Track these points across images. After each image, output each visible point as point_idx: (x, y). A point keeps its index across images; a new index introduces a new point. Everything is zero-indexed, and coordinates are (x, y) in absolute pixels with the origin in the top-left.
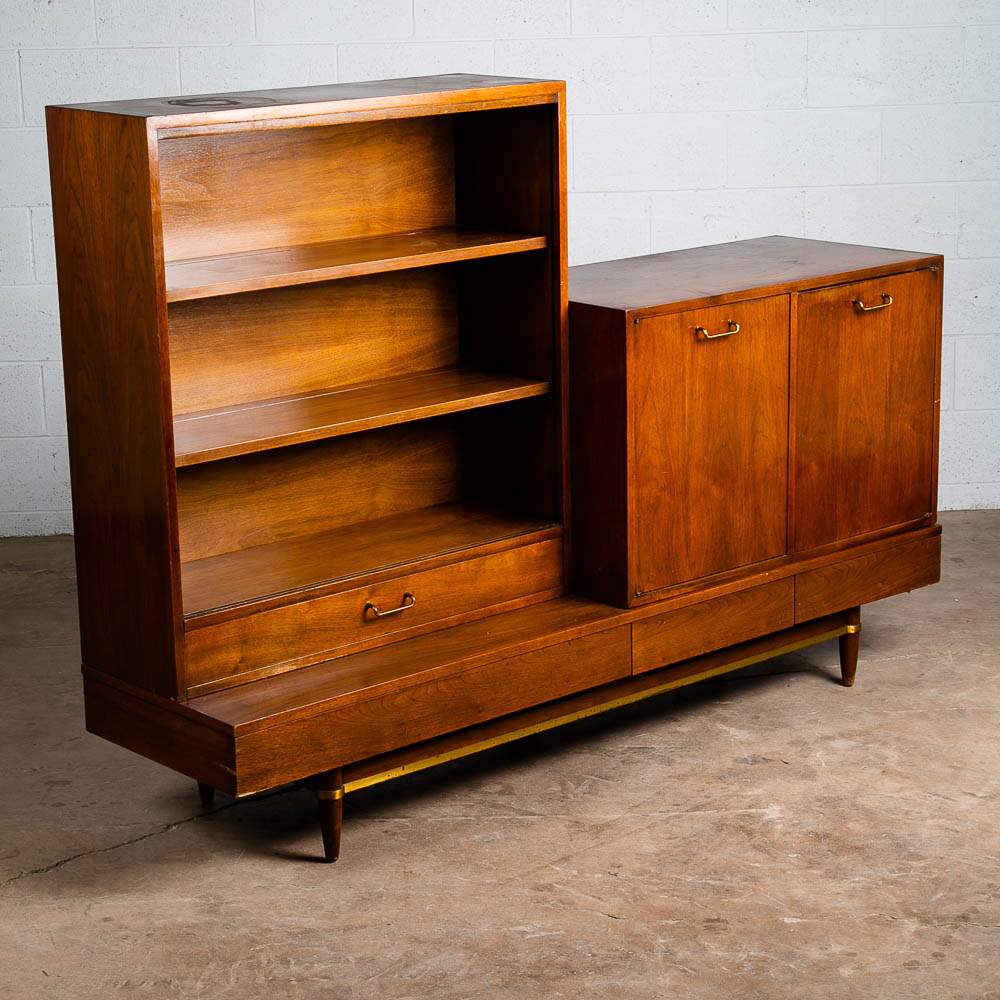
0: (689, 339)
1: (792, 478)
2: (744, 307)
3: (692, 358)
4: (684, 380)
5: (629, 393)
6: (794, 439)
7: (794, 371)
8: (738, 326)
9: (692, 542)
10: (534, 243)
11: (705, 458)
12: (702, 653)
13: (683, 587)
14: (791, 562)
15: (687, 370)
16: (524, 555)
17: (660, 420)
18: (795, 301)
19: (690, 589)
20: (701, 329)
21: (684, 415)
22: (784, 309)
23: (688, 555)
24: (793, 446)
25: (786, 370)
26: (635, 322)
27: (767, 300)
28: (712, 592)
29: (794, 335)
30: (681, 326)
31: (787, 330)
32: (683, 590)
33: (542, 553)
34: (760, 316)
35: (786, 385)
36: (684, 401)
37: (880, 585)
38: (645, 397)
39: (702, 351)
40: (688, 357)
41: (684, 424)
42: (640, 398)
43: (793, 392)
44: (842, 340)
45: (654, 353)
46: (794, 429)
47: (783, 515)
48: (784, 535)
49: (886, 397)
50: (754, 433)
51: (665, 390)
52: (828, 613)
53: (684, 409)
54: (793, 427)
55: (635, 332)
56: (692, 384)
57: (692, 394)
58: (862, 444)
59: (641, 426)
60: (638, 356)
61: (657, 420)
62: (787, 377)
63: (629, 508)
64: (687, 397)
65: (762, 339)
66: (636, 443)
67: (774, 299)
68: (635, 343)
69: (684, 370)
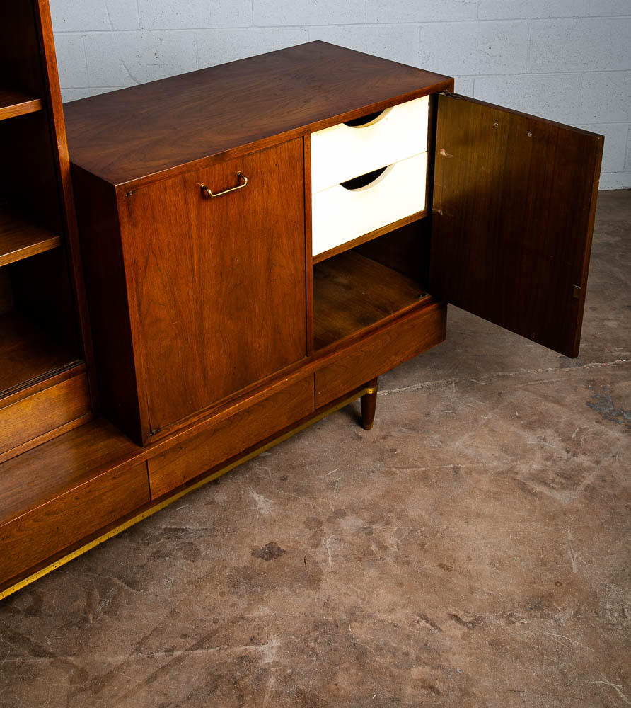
0: (193, 197)
2: (254, 157)
3: (199, 213)
4: (190, 237)
5: (126, 263)
8: (246, 179)
9: (210, 373)
11: (220, 299)
12: (224, 459)
13: (203, 412)
14: (311, 361)
15: (194, 227)
17: (165, 279)
18: (308, 142)
19: (208, 413)
20: (205, 188)
21: (193, 269)
22: (297, 151)
23: (206, 385)
25: (301, 206)
26: (128, 194)
27: (278, 148)
28: (231, 410)
30: (184, 187)
31: (301, 170)
32: (203, 415)
34: (272, 162)
35: (302, 218)
36: (192, 256)
37: (394, 357)
38: (147, 261)
39: (208, 210)
40: (193, 213)
41: (193, 276)
42: (141, 263)
45: (154, 219)
47: (303, 326)
48: (303, 341)
50: (270, 265)
51: (169, 251)
52: (347, 391)
53: (192, 263)
55: (128, 203)
56: (200, 238)
57: (200, 247)
59: (145, 289)
60: (134, 225)
61: (162, 279)
62: (302, 211)
63: (136, 364)
64: (195, 251)
65: (274, 182)
66: (139, 305)
67: (286, 144)
68: (130, 212)
69: (190, 229)
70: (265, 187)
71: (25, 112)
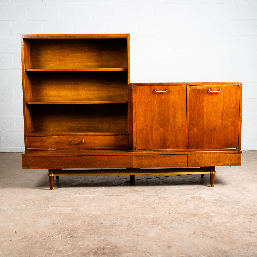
1: (188, 131)
2: (171, 87)
4: (151, 101)
5: (133, 102)
6: (188, 121)
7: (188, 104)
8: (167, 90)
9: (154, 140)
11: (158, 121)
14: (187, 151)
17: (143, 110)
21: (151, 110)
22: (184, 89)
23: (152, 143)
24: (188, 123)
25: (185, 104)
26: (135, 86)
27: (179, 86)
28: (159, 153)
29: (188, 96)
30: (150, 89)
31: (186, 94)
32: (151, 151)
34: (176, 89)
35: (186, 107)
36: (151, 107)
38: (139, 103)
41: (151, 112)
42: (137, 103)
43: (188, 109)
44: (205, 99)
45: (142, 94)
46: (188, 118)
47: (185, 139)
48: (185, 144)
49: (221, 115)
50: (174, 117)
51: (145, 103)
53: (151, 108)
55: (135, 88)
57: (154, 105)
58: (213, 126)
59: (137, 110)
60: (136, 94)
61: (142, 109)
62: (186, 105)
64: (152, 106)
65: (177, 95)
66: (135, 114)
67: (181, 86)
69: (151, 99)
70: (174, 95)
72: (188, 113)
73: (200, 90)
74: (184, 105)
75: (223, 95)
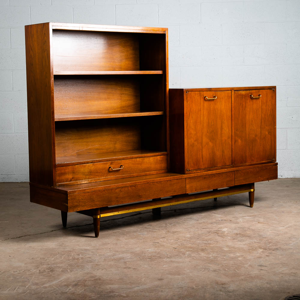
0: (202, 100)
1: (233, 143)
2: (218, 92)
4: (201, 111)
5: (185, 112)
6: (234, 132)
7: (233, 112)
8: (216, 97)
9: (204, 157)
10: (160, 72)
11: (208, 134)
14: (233, 167)
16: (156, 159)
17: (194, 121)
18: (233, 93)
19: (203, 171)
20: (206, 97)
21: (201, 121)
22: (230, 95)
23: (203, 161)
24: (233, 134)
25: (231, 112)
26: (186, 92)
27: (225, 91)
28: (210, 172)
29: (233, 102)
30: (200, 95)
31: (231, 100)
32: (201, 171)
33: (161, 159)
34: (223, 96)
35: (231, 116)
36: (201, 117)
37: (260, 177)
38: (190, 114)
39: (206, 103)
40: (202, 104)
41: (201, 123)
42: (188, 114)
43: (233, 118)
44: (247, 106)
45: (192, 102)
47: (231, 154)
48: (231, 159)
49: (260, 124)
50: (222, 129)
51: (195, 113)
53: (201, 119)
54: (233, 128)
56: (203, 112)
57: (203, 115)
58: (254, 136)
59: (189, 122)
60: (187, 102)
62: (231, 114)
63: (185, 145)
65: (223, 102)
66: (187, 126)
67: (227, 91)
68: (187, 98)
69: (201, 108)
70: (221, 103)
71: (159, 73)
72: (233, 122)
73: (243, 95)
74: (229, 114)
75: (262, 101)
